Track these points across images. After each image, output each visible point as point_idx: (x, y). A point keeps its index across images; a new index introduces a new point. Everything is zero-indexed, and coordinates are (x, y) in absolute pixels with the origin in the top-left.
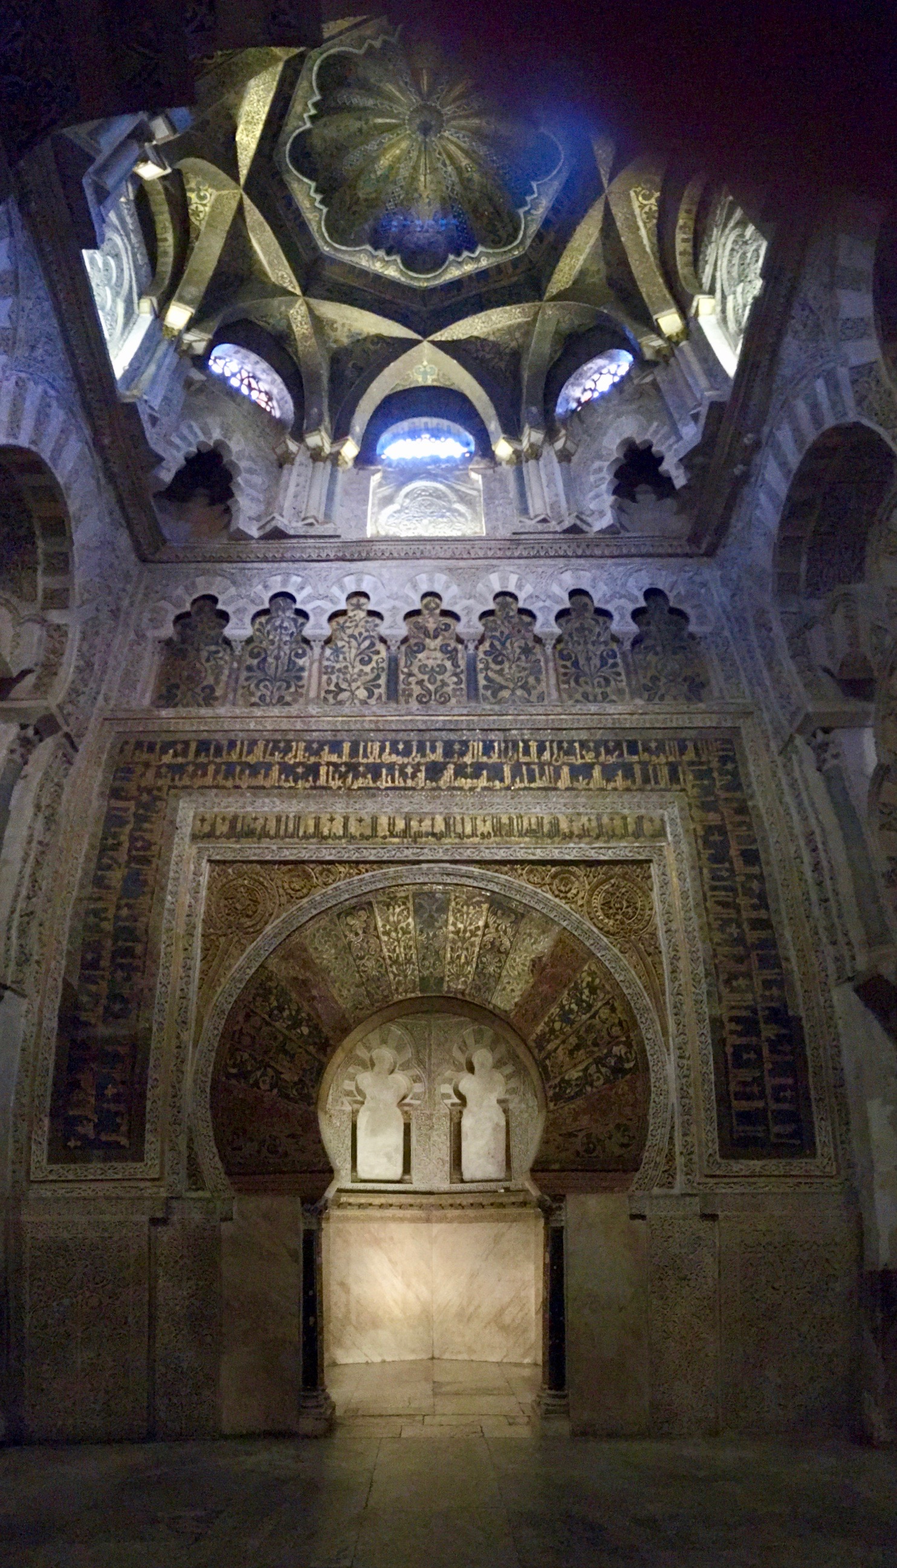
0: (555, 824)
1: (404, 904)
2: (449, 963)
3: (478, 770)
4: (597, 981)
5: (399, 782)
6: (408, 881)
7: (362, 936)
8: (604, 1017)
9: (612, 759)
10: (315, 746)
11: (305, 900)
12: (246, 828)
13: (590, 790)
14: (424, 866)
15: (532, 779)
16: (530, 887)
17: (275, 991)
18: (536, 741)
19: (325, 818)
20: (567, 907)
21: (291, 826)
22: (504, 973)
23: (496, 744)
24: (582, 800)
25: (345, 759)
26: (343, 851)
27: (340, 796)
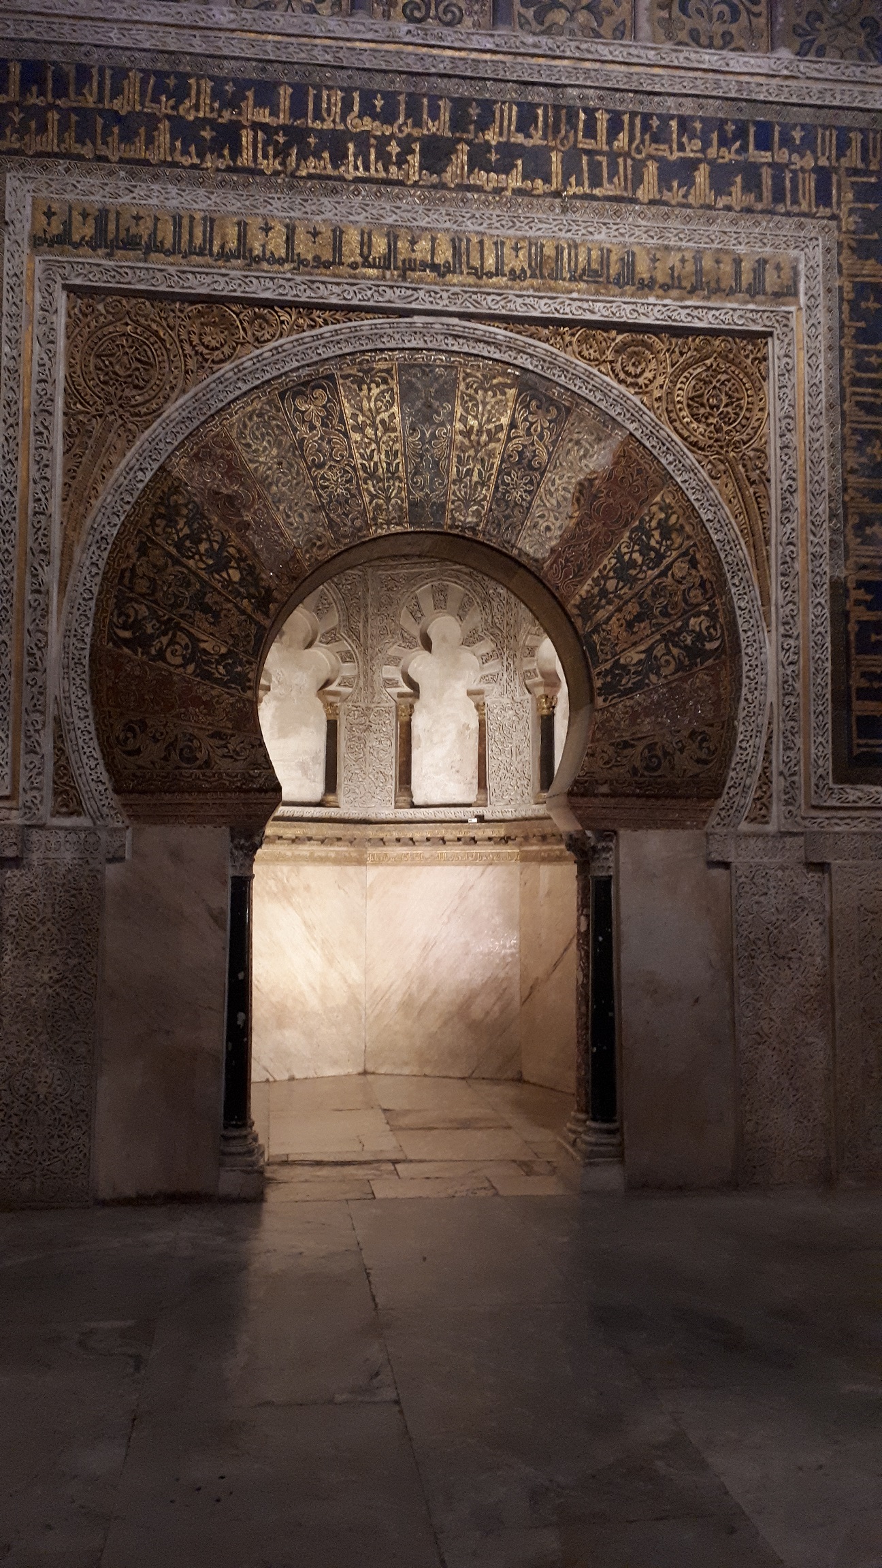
0: (629, 263)
1: (385, 381)
2: (454, 482)
3: (509, 153)
4: (673, 519)
5: (376, 171)
6: (392, 345)
7: (320, 430)
8: (679, 575)
9: (729, 155)
10: (229, 88)
11: (227, 366)
12: (123, 234)
13: (689, 206)
14: (416, 319)
15: (596, 182)
16: (582, 364)
17: (185, 512)
18: (608, 111)
19: (255, 223)
20: (636, 399)
21: (199, 232)
22: (536, 502)
23: (540, 112)
24: (673, 224)
25: (283, 119)
26: (287, 284)
27: (276, 187)
